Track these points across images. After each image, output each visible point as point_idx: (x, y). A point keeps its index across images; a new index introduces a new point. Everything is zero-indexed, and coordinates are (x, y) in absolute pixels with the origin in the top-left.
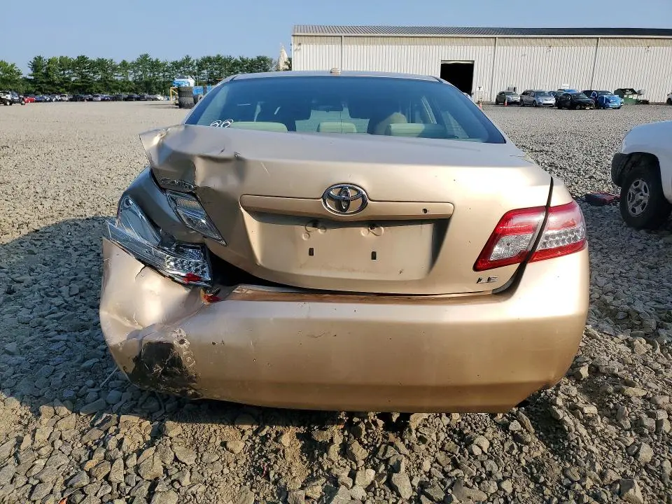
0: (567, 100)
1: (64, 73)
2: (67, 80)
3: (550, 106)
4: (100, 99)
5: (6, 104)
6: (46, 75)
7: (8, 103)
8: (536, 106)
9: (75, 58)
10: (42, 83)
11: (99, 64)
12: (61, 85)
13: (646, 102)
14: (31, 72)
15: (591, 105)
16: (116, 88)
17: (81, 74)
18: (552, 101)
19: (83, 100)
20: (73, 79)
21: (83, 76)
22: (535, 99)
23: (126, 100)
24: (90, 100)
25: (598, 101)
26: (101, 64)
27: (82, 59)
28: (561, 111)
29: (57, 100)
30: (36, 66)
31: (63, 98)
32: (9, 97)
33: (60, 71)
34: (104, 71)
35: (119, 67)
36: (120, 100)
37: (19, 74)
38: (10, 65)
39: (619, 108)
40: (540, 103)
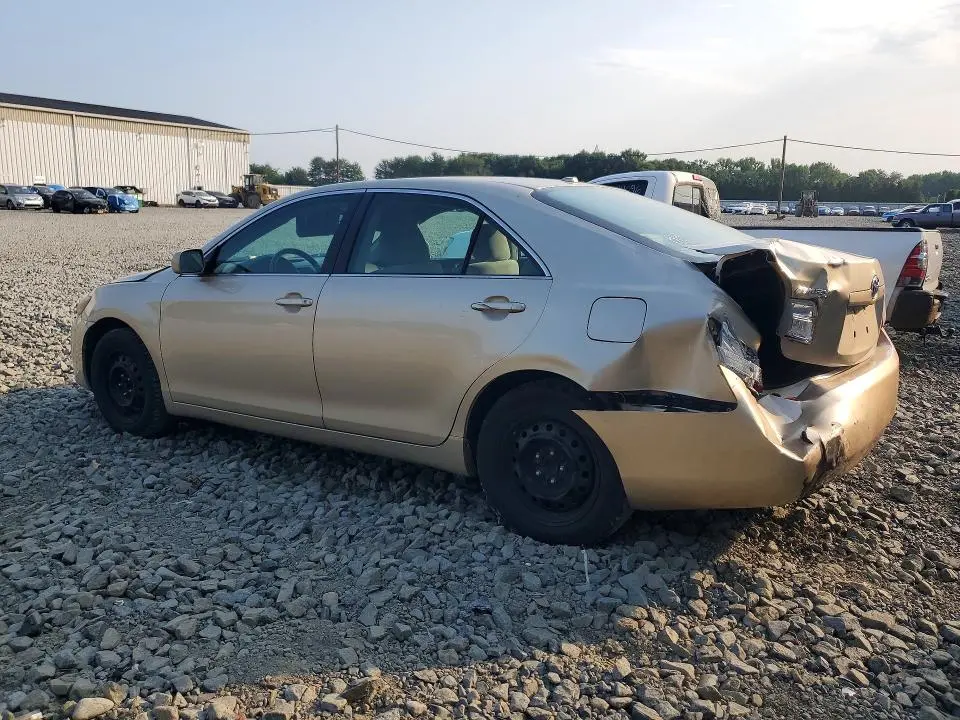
0: (67, 200)
3: (36, 208)
8: (14, 208)
13: (154, 204)
15: (103, 207)
18: (39, 201)
22: (8, 197)
25: (110, 202)
28: (57, 215)
39: (137, 211)
40: (20, 204)
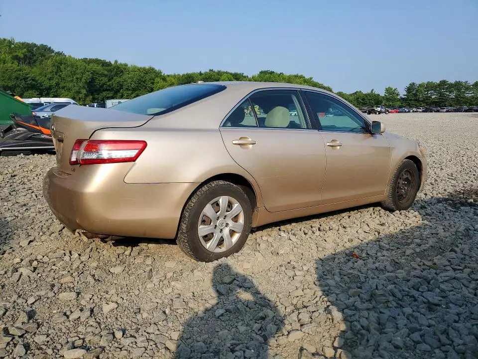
1: (427, 93)
2: (428, 98)
4: (445, 110)
5: (376, 114)
6: (415, 95)
7: (378, 113)
9: (438, 82)
10: (411, 100)
11: (455, 85)
12: (423, 101)
14: (406, 93)
16: (465, 103)
17: (441, 93)
19: (432, 112)
20: (433, 97)
21: (441, 94)
23: (466, 111)
24: (438, 111)
26: (458, 86)
27: (443, 83)
29: (413, 111)
30: (409, 90)
31: (419, 110)
32: (379, 109)
33: (425, 91)
34: (459, 90)
35: (472, 87)
36: (461, 112)
37: (398, 95)
38: (393, 89)
